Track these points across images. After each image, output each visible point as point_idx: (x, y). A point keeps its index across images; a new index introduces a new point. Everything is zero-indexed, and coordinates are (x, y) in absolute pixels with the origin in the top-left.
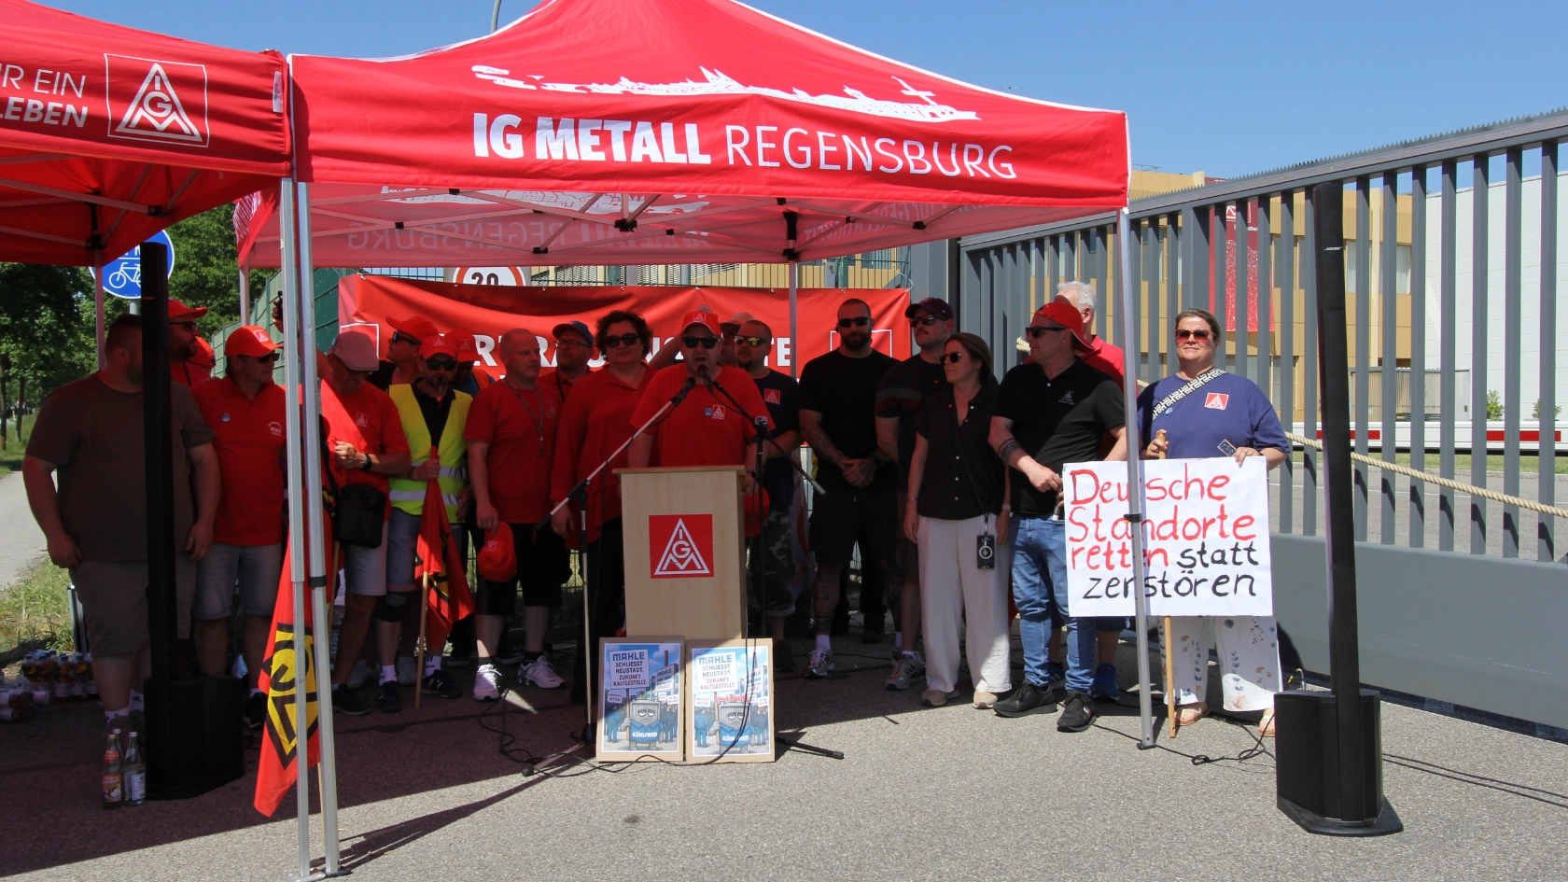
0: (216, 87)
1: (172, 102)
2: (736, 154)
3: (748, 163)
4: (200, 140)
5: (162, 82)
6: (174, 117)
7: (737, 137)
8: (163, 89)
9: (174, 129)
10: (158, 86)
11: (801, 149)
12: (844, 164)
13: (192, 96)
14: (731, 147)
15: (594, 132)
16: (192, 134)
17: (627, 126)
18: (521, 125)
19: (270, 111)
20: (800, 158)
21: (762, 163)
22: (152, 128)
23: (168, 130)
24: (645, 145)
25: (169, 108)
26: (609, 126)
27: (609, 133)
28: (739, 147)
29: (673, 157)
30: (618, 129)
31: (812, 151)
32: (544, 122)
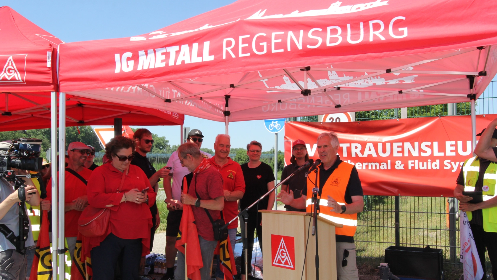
0: (29, 61)
1: (14, 69)
2: (227, 52)
3: (233, 56)
4: (22, 82)
5: (12, 62)
6: (15, 74)
7: (229, 44)
8: (12, 65)
9: (13, 79)
10: (10, 64)
11: (261, 44)
12: (285, 48)
13: (21, 66)
14: (225, 49)
15: (163, 54)
16: (19, 80)
17: (176, 48)
18: (133, 56)
19: (46, 67)
20: (260, 49)
21: (241, 55)
22: (7, 80)
23: (11, 80)
24: (184, 55)
25: (13, 71)
26: (169, 49)
27: (169, 53)
28: (229, 49)
29: (196, 60)
30: (172, 50)
31: (267, 44)
32: (141, 53)
